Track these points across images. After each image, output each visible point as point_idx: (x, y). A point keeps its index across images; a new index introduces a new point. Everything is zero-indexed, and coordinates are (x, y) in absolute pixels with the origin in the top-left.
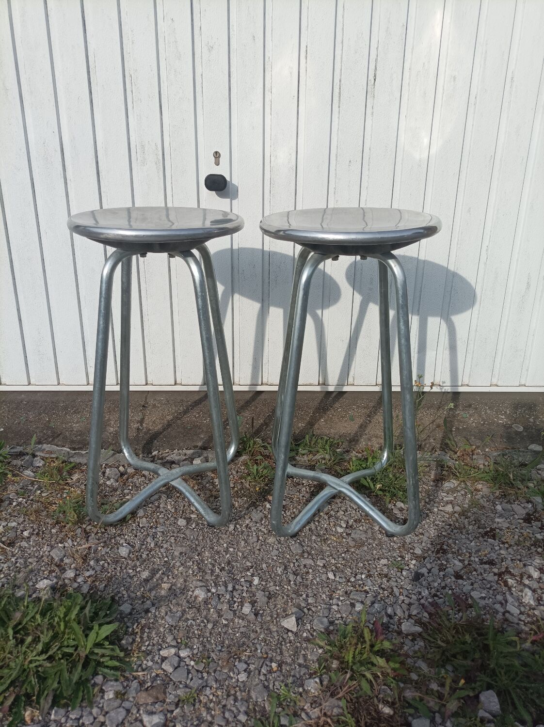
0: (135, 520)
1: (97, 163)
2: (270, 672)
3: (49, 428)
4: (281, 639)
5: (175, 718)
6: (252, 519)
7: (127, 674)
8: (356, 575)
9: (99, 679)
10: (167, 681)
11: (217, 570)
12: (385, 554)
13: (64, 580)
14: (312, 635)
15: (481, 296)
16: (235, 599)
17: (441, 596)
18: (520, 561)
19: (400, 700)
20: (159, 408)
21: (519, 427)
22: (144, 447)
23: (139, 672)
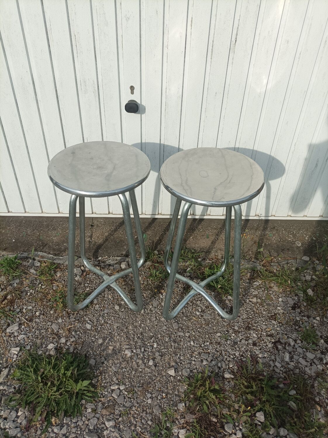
0: (92, 306)
1: (56, 91)
2: (162, 398)
3: (40, 240)
4: (167, 380)
5: (120, 422)
6: (153, 305)
7: (96, 399)
8: (204, 342)
9: (83, 402)
10: (115, 403)
11: (136, 339)
12: (220, 330)
13: (61, 344)
14: (182, 378)
15: (288, 170)
16: (145, 356)
17: (245, 356)
18: (286, 334)
19: (220, 414)
20: (100, 227)
21: (299, 244)
22: (94, 254)
23: (102, 398)
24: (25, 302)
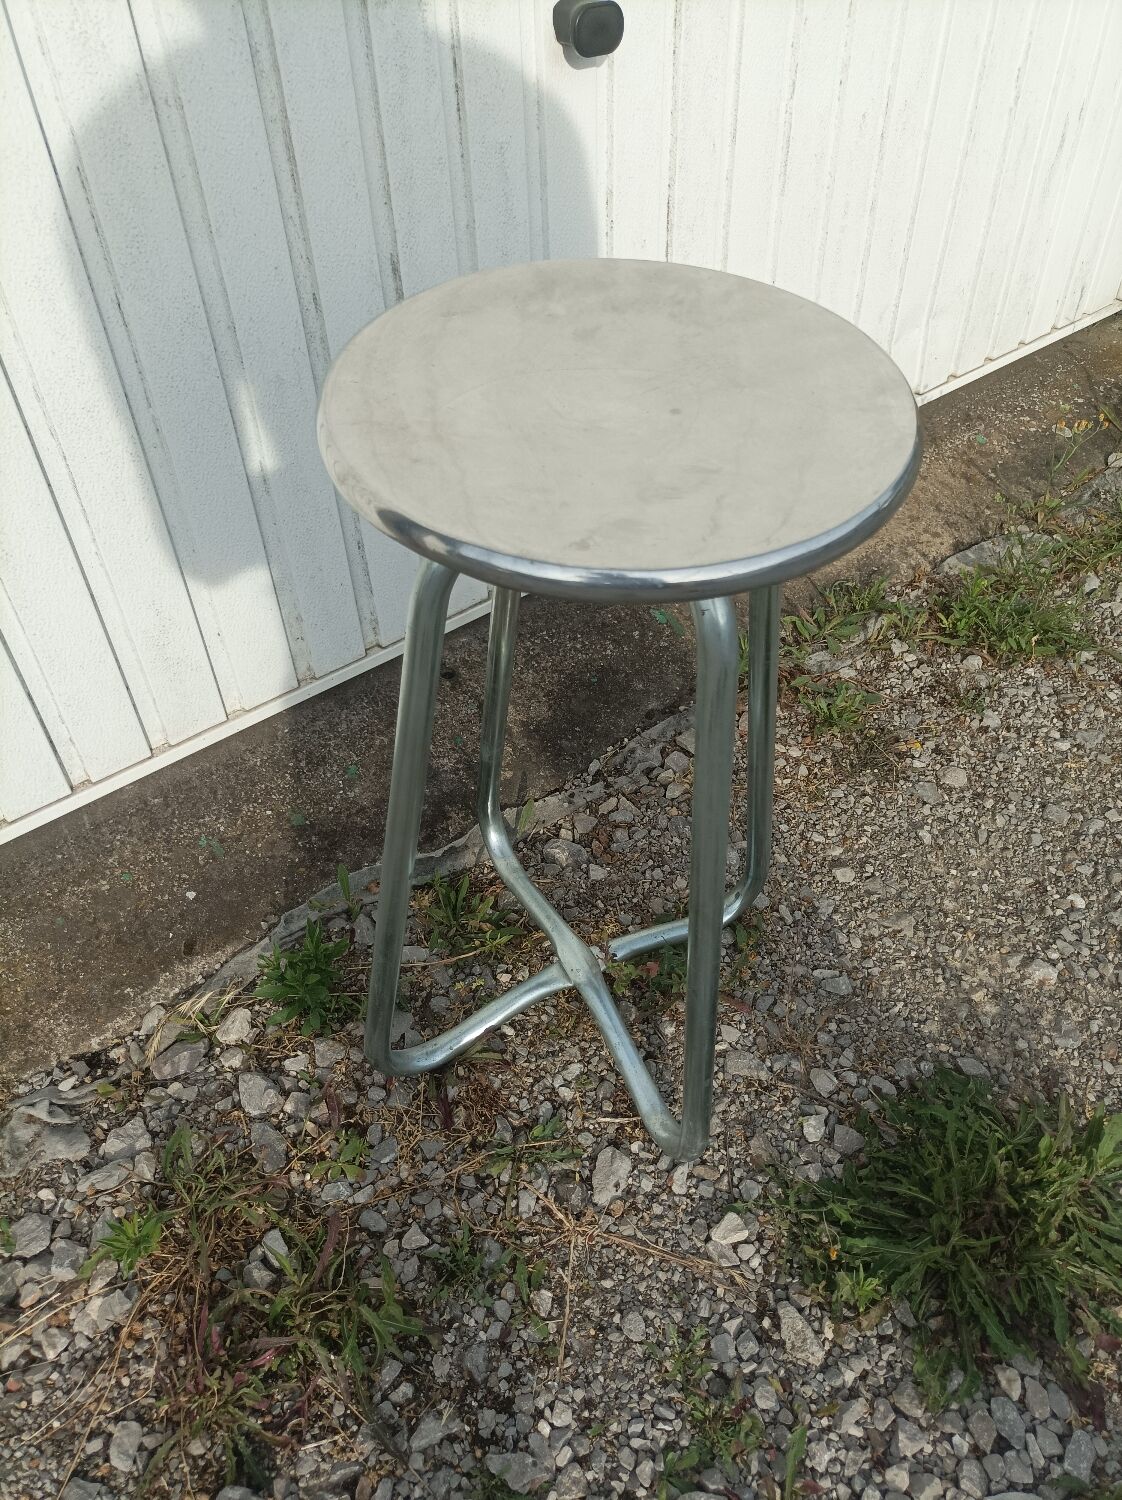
3: (302, 831)
21: (1062, 430)
24: (533, 1067)
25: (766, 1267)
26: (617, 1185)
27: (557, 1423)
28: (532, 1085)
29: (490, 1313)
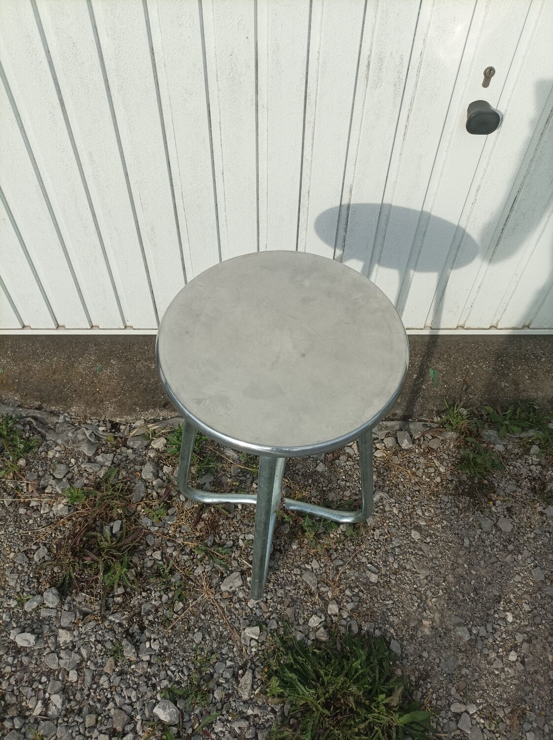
6: (482, 529)
7: (431, 735)
13: (331, 616)
16: (497, 642)
23: (440, 732)
24: (237, 525)
25: (256, 654)
26: (231, 587)
27: (152, 647)
28: (233, 532)
29: (161, 597)
